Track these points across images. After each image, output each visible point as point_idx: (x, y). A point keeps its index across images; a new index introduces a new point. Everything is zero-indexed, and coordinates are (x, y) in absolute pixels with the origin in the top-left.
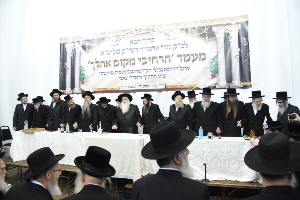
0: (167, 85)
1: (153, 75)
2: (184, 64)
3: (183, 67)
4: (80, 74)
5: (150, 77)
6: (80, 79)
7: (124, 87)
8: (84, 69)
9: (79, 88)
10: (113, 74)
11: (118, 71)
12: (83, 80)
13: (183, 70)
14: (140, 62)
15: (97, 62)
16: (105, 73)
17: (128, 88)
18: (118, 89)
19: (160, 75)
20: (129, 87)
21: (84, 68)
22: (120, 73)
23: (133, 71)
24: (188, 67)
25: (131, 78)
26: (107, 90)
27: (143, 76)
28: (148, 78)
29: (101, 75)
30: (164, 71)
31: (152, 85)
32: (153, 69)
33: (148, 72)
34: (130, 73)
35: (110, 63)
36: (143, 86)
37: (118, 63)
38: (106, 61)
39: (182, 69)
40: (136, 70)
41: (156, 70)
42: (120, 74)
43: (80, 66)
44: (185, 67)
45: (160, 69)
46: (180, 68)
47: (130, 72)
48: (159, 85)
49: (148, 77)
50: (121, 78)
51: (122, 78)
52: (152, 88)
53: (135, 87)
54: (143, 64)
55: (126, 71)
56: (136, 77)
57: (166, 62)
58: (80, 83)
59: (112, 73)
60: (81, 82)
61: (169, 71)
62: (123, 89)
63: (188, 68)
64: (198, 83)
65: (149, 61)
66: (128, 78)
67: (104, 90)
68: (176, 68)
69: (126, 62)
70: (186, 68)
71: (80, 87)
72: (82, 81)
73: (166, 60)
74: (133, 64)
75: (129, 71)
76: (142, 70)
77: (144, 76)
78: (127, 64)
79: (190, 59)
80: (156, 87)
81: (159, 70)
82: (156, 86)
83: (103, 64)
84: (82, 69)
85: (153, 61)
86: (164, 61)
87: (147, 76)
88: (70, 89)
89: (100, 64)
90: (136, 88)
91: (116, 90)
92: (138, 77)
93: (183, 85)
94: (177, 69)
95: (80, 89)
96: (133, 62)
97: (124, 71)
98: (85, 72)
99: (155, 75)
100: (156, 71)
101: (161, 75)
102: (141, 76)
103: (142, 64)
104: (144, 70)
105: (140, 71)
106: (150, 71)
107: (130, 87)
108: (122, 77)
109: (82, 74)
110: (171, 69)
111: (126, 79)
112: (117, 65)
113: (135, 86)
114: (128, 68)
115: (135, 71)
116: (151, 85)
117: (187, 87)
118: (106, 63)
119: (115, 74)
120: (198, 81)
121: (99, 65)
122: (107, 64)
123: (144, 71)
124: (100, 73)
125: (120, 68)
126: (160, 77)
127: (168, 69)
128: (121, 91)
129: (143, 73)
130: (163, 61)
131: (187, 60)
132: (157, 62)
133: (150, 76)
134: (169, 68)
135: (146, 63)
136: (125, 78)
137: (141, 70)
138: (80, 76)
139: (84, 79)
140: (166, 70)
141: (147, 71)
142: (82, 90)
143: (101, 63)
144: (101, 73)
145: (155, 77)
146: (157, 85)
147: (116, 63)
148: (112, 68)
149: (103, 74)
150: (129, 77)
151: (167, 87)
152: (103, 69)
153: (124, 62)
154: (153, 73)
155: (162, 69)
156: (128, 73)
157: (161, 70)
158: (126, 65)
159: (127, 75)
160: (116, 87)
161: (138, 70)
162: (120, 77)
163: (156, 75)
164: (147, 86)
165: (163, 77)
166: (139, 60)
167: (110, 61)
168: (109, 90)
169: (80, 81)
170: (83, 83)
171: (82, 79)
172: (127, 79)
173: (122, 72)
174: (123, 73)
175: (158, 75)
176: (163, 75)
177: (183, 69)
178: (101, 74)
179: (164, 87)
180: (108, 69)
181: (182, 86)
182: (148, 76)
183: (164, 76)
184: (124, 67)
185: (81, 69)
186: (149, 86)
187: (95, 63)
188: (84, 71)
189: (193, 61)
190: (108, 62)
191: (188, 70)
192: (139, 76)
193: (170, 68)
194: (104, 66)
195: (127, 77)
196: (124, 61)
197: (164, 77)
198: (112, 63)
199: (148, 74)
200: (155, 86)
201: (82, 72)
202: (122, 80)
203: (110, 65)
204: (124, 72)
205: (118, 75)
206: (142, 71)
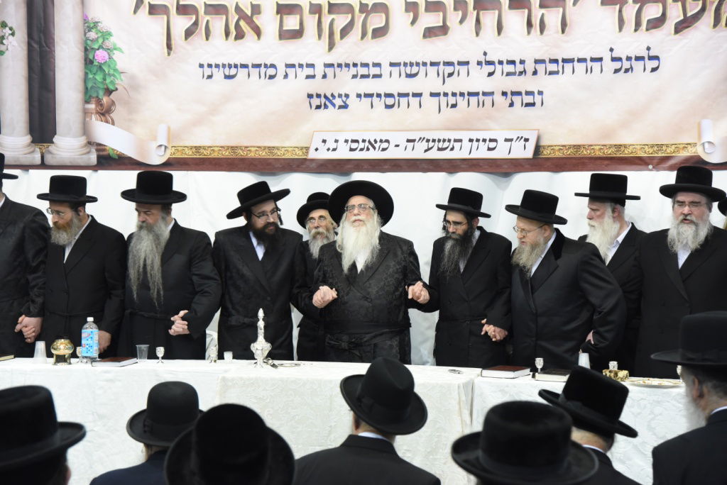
0: (543, 143)
1: (477, 94)
2: (631, 43)
3: (629, 59)
4: (88, 62)
5: (462, 102)
6: (86, 90)
7: (333, 145)
8: (112, 39)
9: (83, 140)
10: (272, 77)
11: (301, 66)
12: (105, 100)
13: (627, 71)
14: (413, 23)
15: (183, 10)
16: (233, 71)
17: (351, 150)
18: (299, 155)
19: (513, 93)
20: (354, 146)
21: (110, 34)
22: (313, 77)
23: (377, 65)
24: (651, 58)
25: (369, 100)
26: (242, 153)
27: (426, 96)
28: (454, 106)
29: (210, 77)
30: (535, 73)
31: (471, 140)
32: (479, 63)
33: (450, 75)
34: (363, 76)
35: (258, 20)
36: (424, 145)
37: (301, 24)
38: (238, 9)
39: (623, 65)
40: (392, 65)
41: (491, 68)
42: (308, 77)
43: (85, 20)
44: (638, 59)
45: (513, 62)
46: (614, 59)
47: (364, 71)
48: (506, 140)
49: (452, 100)
50: (316, 101)
51: (323, 101)
52: (472, 156)
53: (385, 145)
54: (430, 33)
55: (340, 65)
56: (391, 100)
57: (542, 31)
58: (86, 113)
59: (271, 71)
60: (92, 106)
61: (557, 73)
62: (324, 155)
63: (654, 64)
64: (700, 136)
65: (461, 22)
66: (352, 101)
67: (226, 154)
68: (593, 60)
69: (341, 21)
70: (641, 63)
71: (86, 130)
72: (99, 102)
73: (546, 20)
74: (380, 33)
75: (355, 65)
76: (425, 64)
77: (432, 95)
78: (345, 32)
79: (664, 14)
80: (489, 149)
81: (510, 68)
82: (492, 145)
83: (218, 24)
84: (97, 40)
85: (478, 21)
86: (536, 22)
87: (446, 95)
88: (28, 139)
89: (204, 19)
90: (392, 154)
91: (288, 156)
92: (404, 101)
93: (625, 146)
94: (596, 66)
95: (90, 143)
96: (377, 21)
97: (331, 65)
98: (116, 56)
99: (485, 94)
100: (490, 74)
101: (519, 93)
102: (415, 95)
103: (425, 36)
104: (433, 64)
105: (415, 69)
106: (463, 69)
107: (361, 145)
108: (318, 96)
109: (100, 68)
110: (568, 67)
111: (341, 107)
112: (297, 34)
113: (387, 141)
114: (349, 49)
115: (386, 69)
116: (466, 142)
117: (642, 155)
118: (234, 18)
119: (286, 76)
120: (699, 125)
121: (196, 24)
122: (242, 23)
123: (432, 71)
124: (201, 66)
125: (311, 49)
126: (512, 105)
127: (553, 67)
128: (314, 165)
129: (428, 82)
130: (529, 24)
131: (649, 21)
132: (500, 29)
133: (462, 94)
134: (556, 61)
135: (443, 30)
136: (338, 102)
137: (418, 64)
138: (86, 74)
139: (109, 92)
140: (541, 68)
141: (449, 69)
142: (100, 147)
143: (208, 18)
144: (210, 66)
145: (488, 100)
146: (495, 140)
147: (292, 23)
148: (267, 47)
149: (219, 75)
150: (359, 96)
151: (546, 153)
152: (221, 49)
153: (333, 16)
154: (477, 80)
155: (522, 62)
156: (354, 77)
157: (519, 68)
158: (342, 37)
159: (345, 83)
160: (287, 144)
161: (405, 64)
162: (310, 96)
163: (492, 93)
164: (446, 144)
165: (528, 105)
166: (411, 15)
167: (256, 9)
168: (252, 155)
169: (87, 102)
170: (105, 113)
171: (101, 93)
172: (345, 106)
173: (319, 70)
174: (325, 76)
175: (504, 94)
176: (528, 93)
177: (626, 65)
178: (208, 71)
179: (529, 153)
180: (249, 50)
181: (619, 147)
182: (454, 94)
183: (529, 99)
184: (331, 46)
185: (92, 35)
186: (457, 145)
187: (173, 10)
188: (108, 50)
189: (680, 27)
190: (249, 13)
191: (654, 70)
192: (407, 95)
193: (564, 61)
194: (227, 34)
195: (347, 96)
196: (330, 12)
197: (533, 104)
198: (268, 21)
199: (453, 85)
200: (483, 146)
201: (100, 56)
202: (318, 107)
203: (258, 32)
204: (329, 71)
205: (298, 86)
206: (422, 69)
